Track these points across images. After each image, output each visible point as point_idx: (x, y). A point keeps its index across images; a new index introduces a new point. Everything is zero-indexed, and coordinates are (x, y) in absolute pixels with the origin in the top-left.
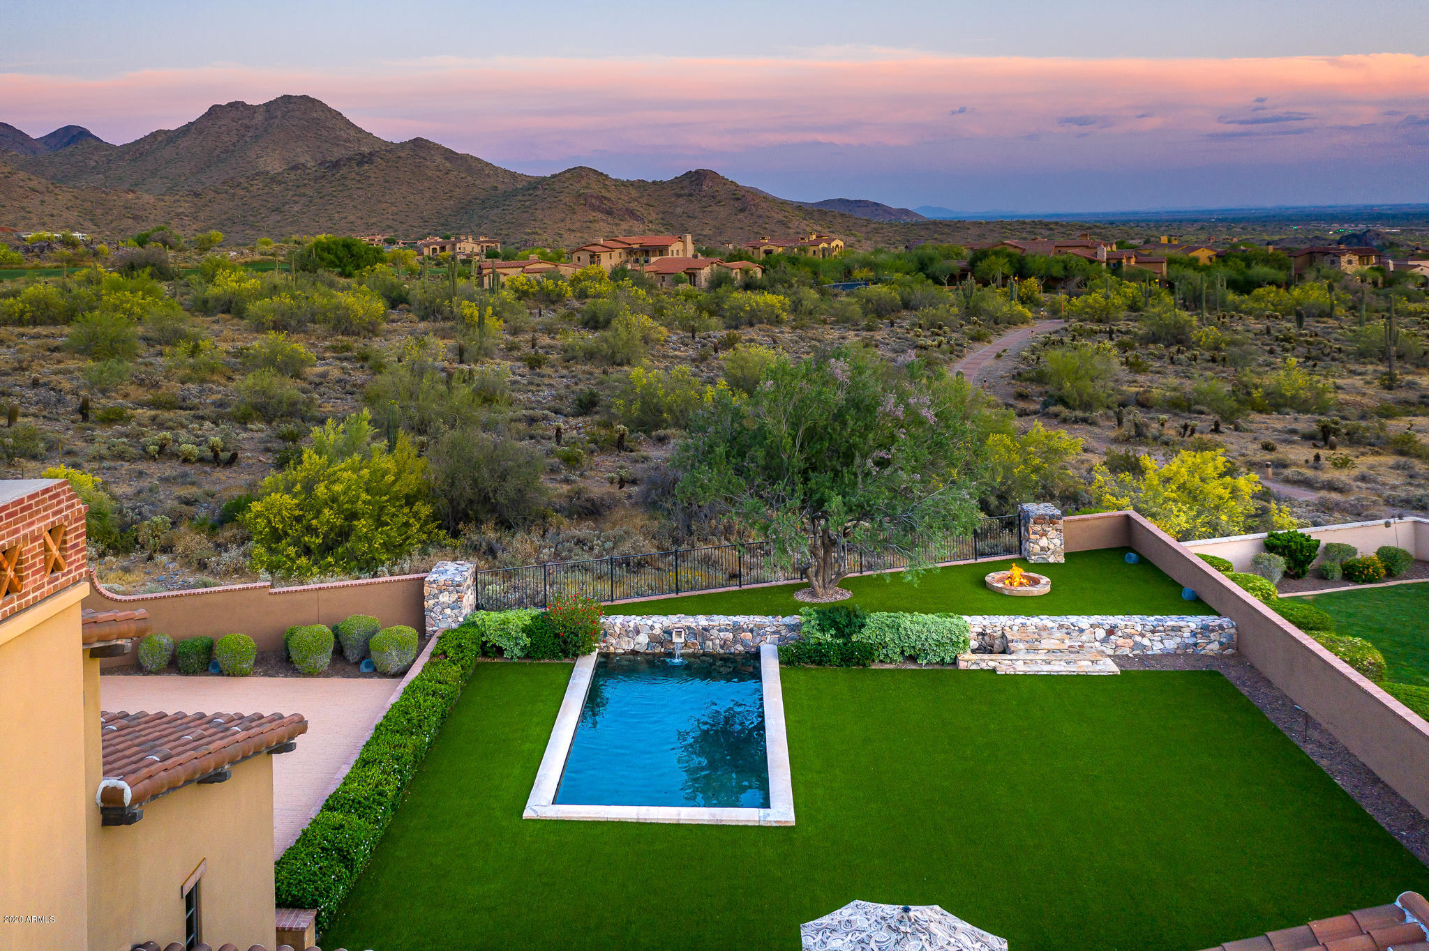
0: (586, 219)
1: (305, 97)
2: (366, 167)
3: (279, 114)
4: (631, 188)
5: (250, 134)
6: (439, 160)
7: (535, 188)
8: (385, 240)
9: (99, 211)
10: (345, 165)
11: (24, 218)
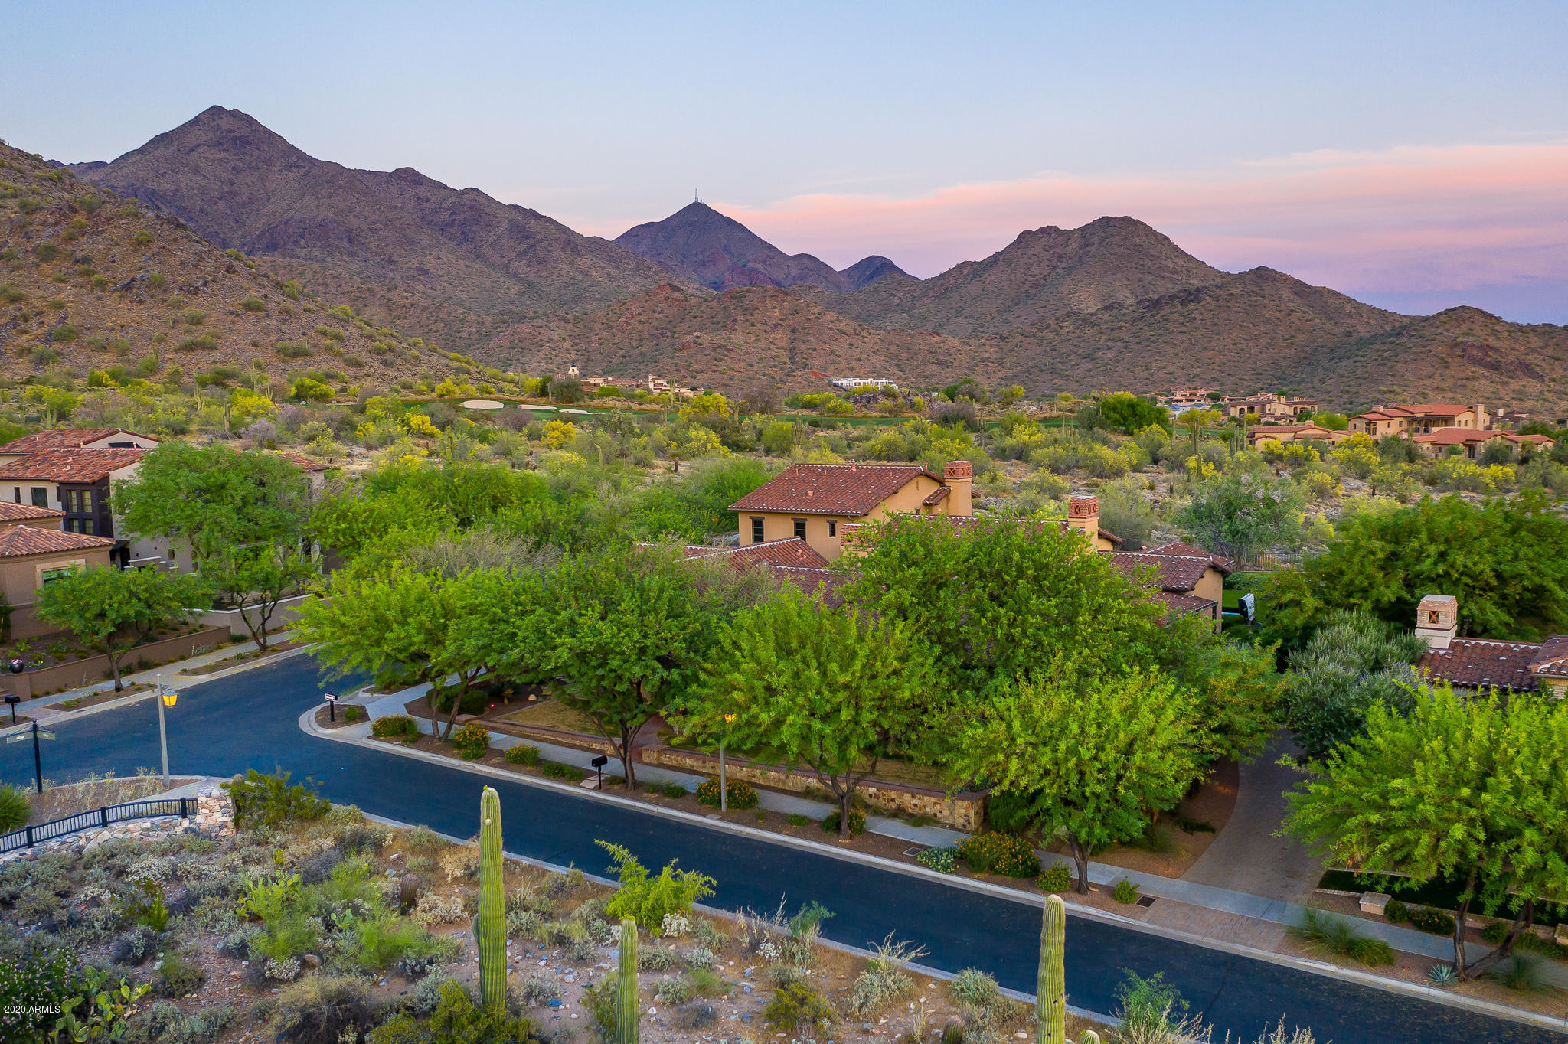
0: (1461, 375)
1: (1126, 220)
2: (1192, 306)
3: (1096, 240)
4: (1531, 335)
5: (1063, 265)
6: (1286, 294)
7: (1399, 334)
8: (1209, 396)
9: (904, 356)
10: (1166, 304)
11: (834, 362)
